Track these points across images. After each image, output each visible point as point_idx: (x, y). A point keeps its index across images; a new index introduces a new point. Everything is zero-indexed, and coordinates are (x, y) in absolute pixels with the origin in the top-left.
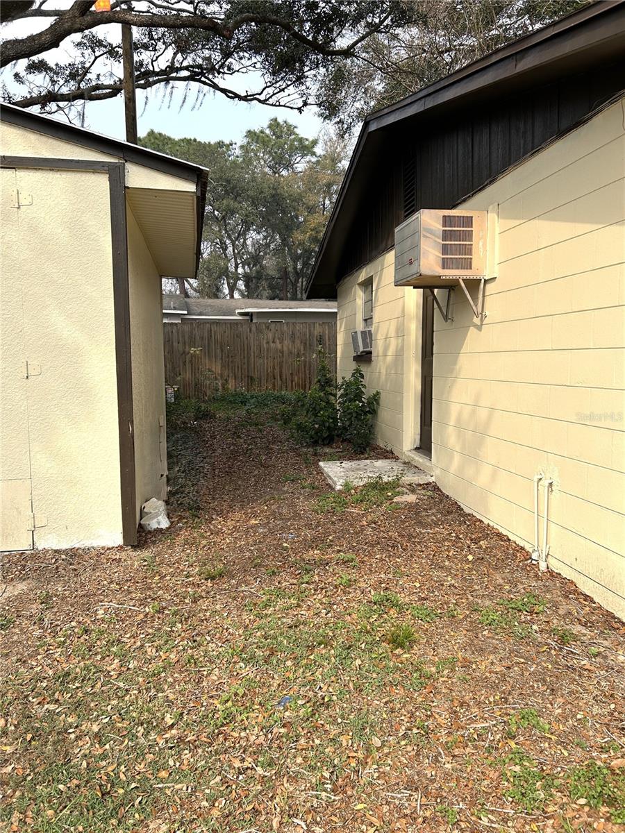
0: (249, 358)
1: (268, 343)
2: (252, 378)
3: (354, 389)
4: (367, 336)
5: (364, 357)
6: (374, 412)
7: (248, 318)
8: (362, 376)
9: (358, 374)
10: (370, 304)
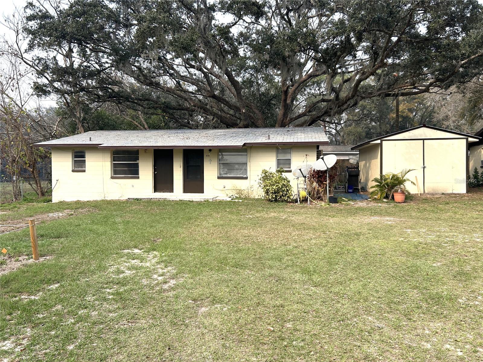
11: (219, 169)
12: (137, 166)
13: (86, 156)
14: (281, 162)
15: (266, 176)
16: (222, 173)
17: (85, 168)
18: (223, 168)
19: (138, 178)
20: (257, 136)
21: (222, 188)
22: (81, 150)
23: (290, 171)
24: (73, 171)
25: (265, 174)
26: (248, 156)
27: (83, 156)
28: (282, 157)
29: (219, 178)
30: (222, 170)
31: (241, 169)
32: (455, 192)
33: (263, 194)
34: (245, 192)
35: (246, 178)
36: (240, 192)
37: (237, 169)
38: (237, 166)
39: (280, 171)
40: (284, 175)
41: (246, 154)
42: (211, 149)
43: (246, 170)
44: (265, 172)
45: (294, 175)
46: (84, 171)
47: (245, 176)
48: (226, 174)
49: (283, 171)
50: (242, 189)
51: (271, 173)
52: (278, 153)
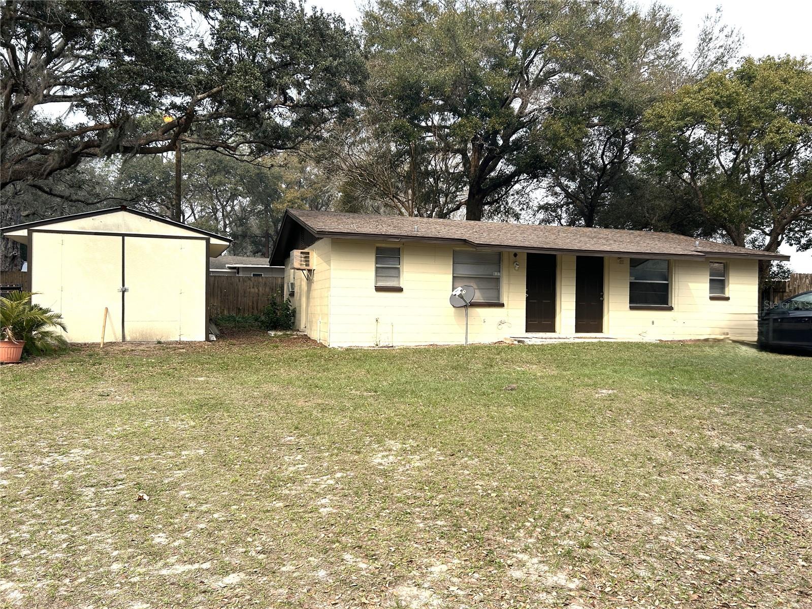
0: (237, 297)
1: (250, 288)
2: (239, 309)
3: (286, 308)
4: (294, 285)
5: (292, 294)
7: (235, 271)
8: (290, 301)
32: (183, 339)
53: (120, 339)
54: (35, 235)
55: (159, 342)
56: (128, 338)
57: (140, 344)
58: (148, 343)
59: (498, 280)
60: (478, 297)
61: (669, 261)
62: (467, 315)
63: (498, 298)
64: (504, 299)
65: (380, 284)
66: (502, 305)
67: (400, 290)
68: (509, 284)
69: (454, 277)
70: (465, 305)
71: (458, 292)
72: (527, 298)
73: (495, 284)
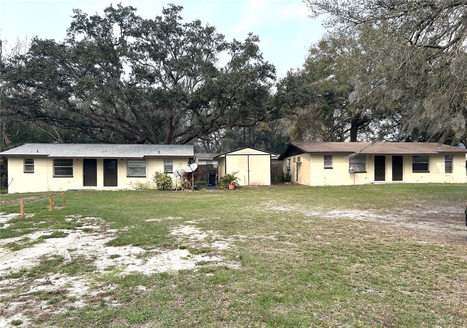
3: (288, 174)
4: (289, 167)
5: (289, 170)
6: (291, 178)
9: (288, 173)
10: (289, 162)
11: (128, 171)
12: (72, 169)
13: (34, 163)
14: (167, 167)
15: (158, 176)
16: (129, 173)
17: (34, 170)
18: (130, 171)
19: (73, 177)
20: (152, 151)
21: (130, 183)
22: (30, 158)
23: (172, 173)
24: (24, 172)
25: (157, 174)
26: (146, 163)
27: (32, 163)
28: (168, 164)
29: (127, 177)
30: (129, 172)
31: (142, 171)
32: (265, 184)
33: (156, 186)
34: (145, 185)
35: (145, 177)
36: (141, 185)
37: (139, 171)
38: (139, 170)
39: (166, 173)
40: (168, 175)
41: (144, 162)
42: (122, 159)
43: (145, 172)
44: (157, 173)
45: (174, 175)
46: (33, 172)
47: (145, 176)
48: (132, 174)
49: (168, 173)
50: (143, 183)
51: (160, 174)
52: (165, 162)
53: (248, 185)
54: (227, 156)
55: (258, 185)
56: (250, 184)
57: (253, 186)
58: (255, 186)
59: (364, 164)
60: (358, 170)
61: (428, 156)
62: (354, 175)
63: (365, 170)
64: (367, 170)
65: (325, 167)
66: (366, 172)
67: (332, 168)
68: (368, 165)
69: (349, 164)
70: (353, 173)
71: (351, 168)
72: (375, 170)
73: (364, 165)
